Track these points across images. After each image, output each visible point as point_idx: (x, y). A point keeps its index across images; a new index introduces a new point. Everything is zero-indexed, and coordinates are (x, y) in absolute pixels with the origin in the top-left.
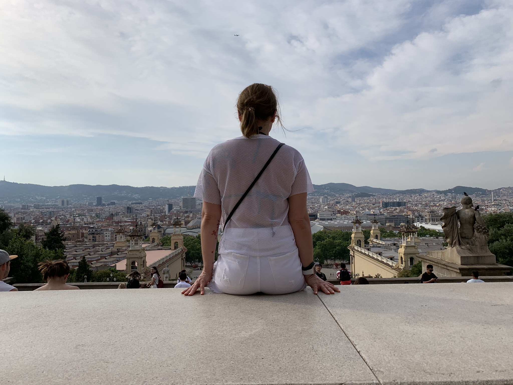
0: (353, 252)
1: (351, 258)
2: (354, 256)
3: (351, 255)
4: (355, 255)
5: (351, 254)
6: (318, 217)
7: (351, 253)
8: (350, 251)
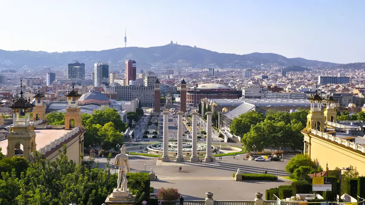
0: (309, 138)
1: (306, 145)
2: (310, 144)
3: (306, 142)
4: (311, 142)
5: (305, 140)
6: (243, 94)
7: (306, 138)
8: (305, 136)
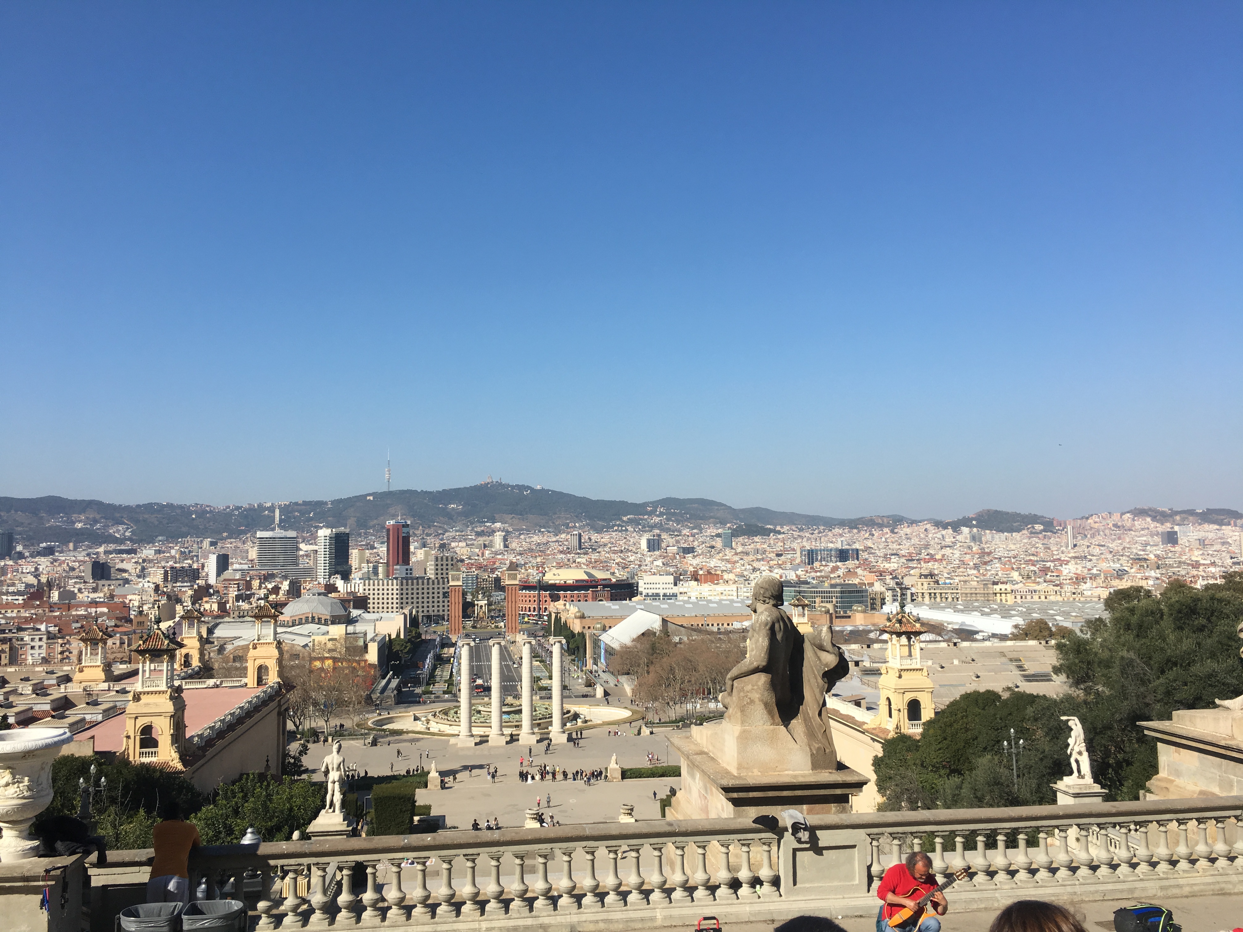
6: (640, 589)
